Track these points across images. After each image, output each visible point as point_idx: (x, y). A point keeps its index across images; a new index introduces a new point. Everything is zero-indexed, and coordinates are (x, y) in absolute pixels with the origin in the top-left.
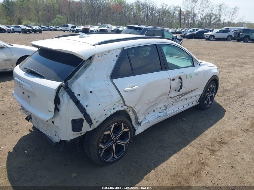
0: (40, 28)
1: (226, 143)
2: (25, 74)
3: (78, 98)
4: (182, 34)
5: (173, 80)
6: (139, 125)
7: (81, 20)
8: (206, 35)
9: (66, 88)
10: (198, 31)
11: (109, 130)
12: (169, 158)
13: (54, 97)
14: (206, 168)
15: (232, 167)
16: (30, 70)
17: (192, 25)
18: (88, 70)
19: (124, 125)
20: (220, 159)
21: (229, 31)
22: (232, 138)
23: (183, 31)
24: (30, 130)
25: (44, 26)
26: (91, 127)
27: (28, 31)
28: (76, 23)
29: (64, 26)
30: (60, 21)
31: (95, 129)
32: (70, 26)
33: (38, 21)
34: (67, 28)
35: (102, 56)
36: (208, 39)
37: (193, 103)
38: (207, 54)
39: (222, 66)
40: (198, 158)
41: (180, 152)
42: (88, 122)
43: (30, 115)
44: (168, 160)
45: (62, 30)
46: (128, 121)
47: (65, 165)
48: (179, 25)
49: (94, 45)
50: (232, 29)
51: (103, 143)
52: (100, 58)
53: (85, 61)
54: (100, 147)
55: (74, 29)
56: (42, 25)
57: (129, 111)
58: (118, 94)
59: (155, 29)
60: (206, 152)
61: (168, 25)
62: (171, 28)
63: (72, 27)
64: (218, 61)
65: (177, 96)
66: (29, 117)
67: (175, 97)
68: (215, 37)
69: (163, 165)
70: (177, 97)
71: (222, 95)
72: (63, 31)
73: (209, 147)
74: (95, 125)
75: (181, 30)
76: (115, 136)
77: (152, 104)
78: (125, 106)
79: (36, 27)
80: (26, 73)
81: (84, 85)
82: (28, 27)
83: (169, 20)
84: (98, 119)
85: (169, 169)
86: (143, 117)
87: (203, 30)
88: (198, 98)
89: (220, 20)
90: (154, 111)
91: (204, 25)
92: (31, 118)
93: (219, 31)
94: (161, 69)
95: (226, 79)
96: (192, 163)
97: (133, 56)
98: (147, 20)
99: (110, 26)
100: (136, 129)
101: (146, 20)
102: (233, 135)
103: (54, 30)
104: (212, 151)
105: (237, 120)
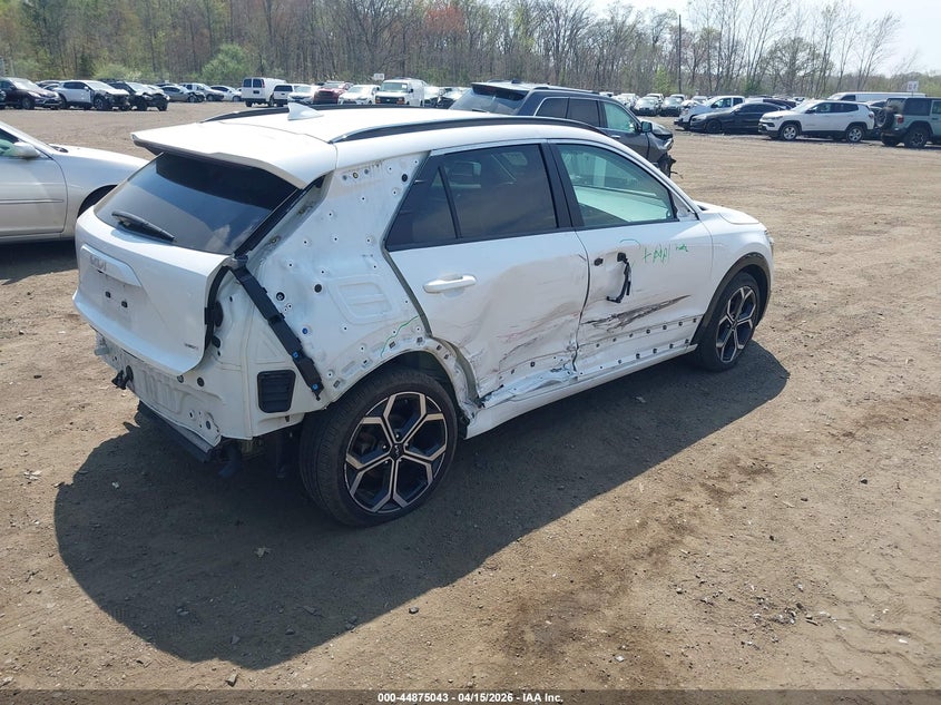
0: (161, 92)
1: (769, 471)
2: (112, 233)
3: (279, 305)
4: (681, 117)
5: (598, 262)
6: (480, 407)
7: (313, 63)
8: (770, 121)
9: (240, 272)
10: (740, 106)
11: (379, 412)
12: (570, 511)
13: (202, 303)
14: (688, 539)
15: (772, 538)
16: (129, 219)
17: (724, 83)
18: (311, 219)
19: (427, 401)
20: (738, 516)
21: (855, 108)
22: (791, 458)
23: (686, 107)
24: (127, 425)
25: (176, 86)
26: (318, 399)
27: (118, 104)
28: (293, 74)
29: (247, 83)
30: (232, 65)
31: (332, 405)
32: (270, 83)
33: (153, 64)
34: (258, 92)
35: (355, 176)
36: (778, 136)
37: (671, 346)
38: (764, 189)
39: (809, 230)
40: (665, 513)
41: (611, 495)
42: (309, 383)
43: (129, 368)
44: (569, 515)
45: (239, 99)
46: (439, 388)
47: (238, 523)
48: (675, 82)
49: (331, 142)
50: (867, 100)
51: (356, 452)
52: (350, 182)
53: (300, 191)
54: (348, 464)
55: (282, 97)
56: (167, 82)
57: (446, 357)
58: (408, 299)
59: (572, 95)
60: (698, 497)
61: (634, 82)
62: (642, 94)
63: (278, 88)
64: (800, 212)
65: (614, 317)
66: (125, 375)
67: (605, 320)
68: (804, 128)
69: (552, 529)
70: (614, 320)
71: (788, 328)
72: (244, 104)
73: (710, 483)
74: (333, 393)
75: (678, 100)
76: (399, 433)
77: (526, 340)
78: (431, 340)
79: (145, 86)
80: (118, 228)
81: (297, 266)
82: (117, 86)
83: (639, 66)
84: (339, 375)
85: (566, 541)
86: (494, 380)
87: (758, 100)
88: (690, 329)
89: (827, 64)
90: (533, 365)
91: (766, 86)
92: (130, 377)
93: (820, 105)
94: (558, 226)
95: (814, 273)
96: (643, 525)
97: (479, 186)
98: (556, 65)
99: (416, 84)
100: (470, 417)
101: (551, 65)
102: (795, 450)
103: (210, 98)
104: (718, 495)
105: (822, 406)
